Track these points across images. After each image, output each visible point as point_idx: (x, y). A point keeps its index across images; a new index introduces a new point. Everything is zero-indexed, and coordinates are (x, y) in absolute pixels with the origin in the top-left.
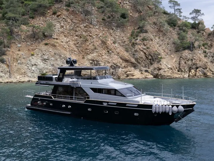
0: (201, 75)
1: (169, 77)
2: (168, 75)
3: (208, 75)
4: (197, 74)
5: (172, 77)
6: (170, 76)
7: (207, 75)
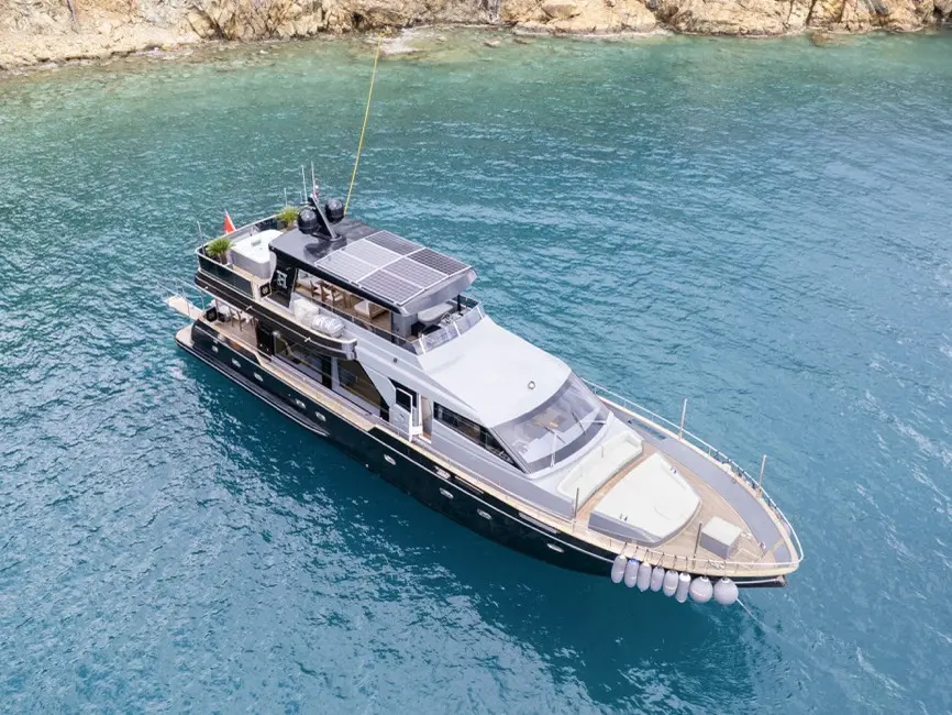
0: (864, 21)
1: (721, 28)
2: (719, 19)
3: (893, 20)
4: (845, 13)
5: (737, 28)
6: (726, 23)
7: (891, 17)
